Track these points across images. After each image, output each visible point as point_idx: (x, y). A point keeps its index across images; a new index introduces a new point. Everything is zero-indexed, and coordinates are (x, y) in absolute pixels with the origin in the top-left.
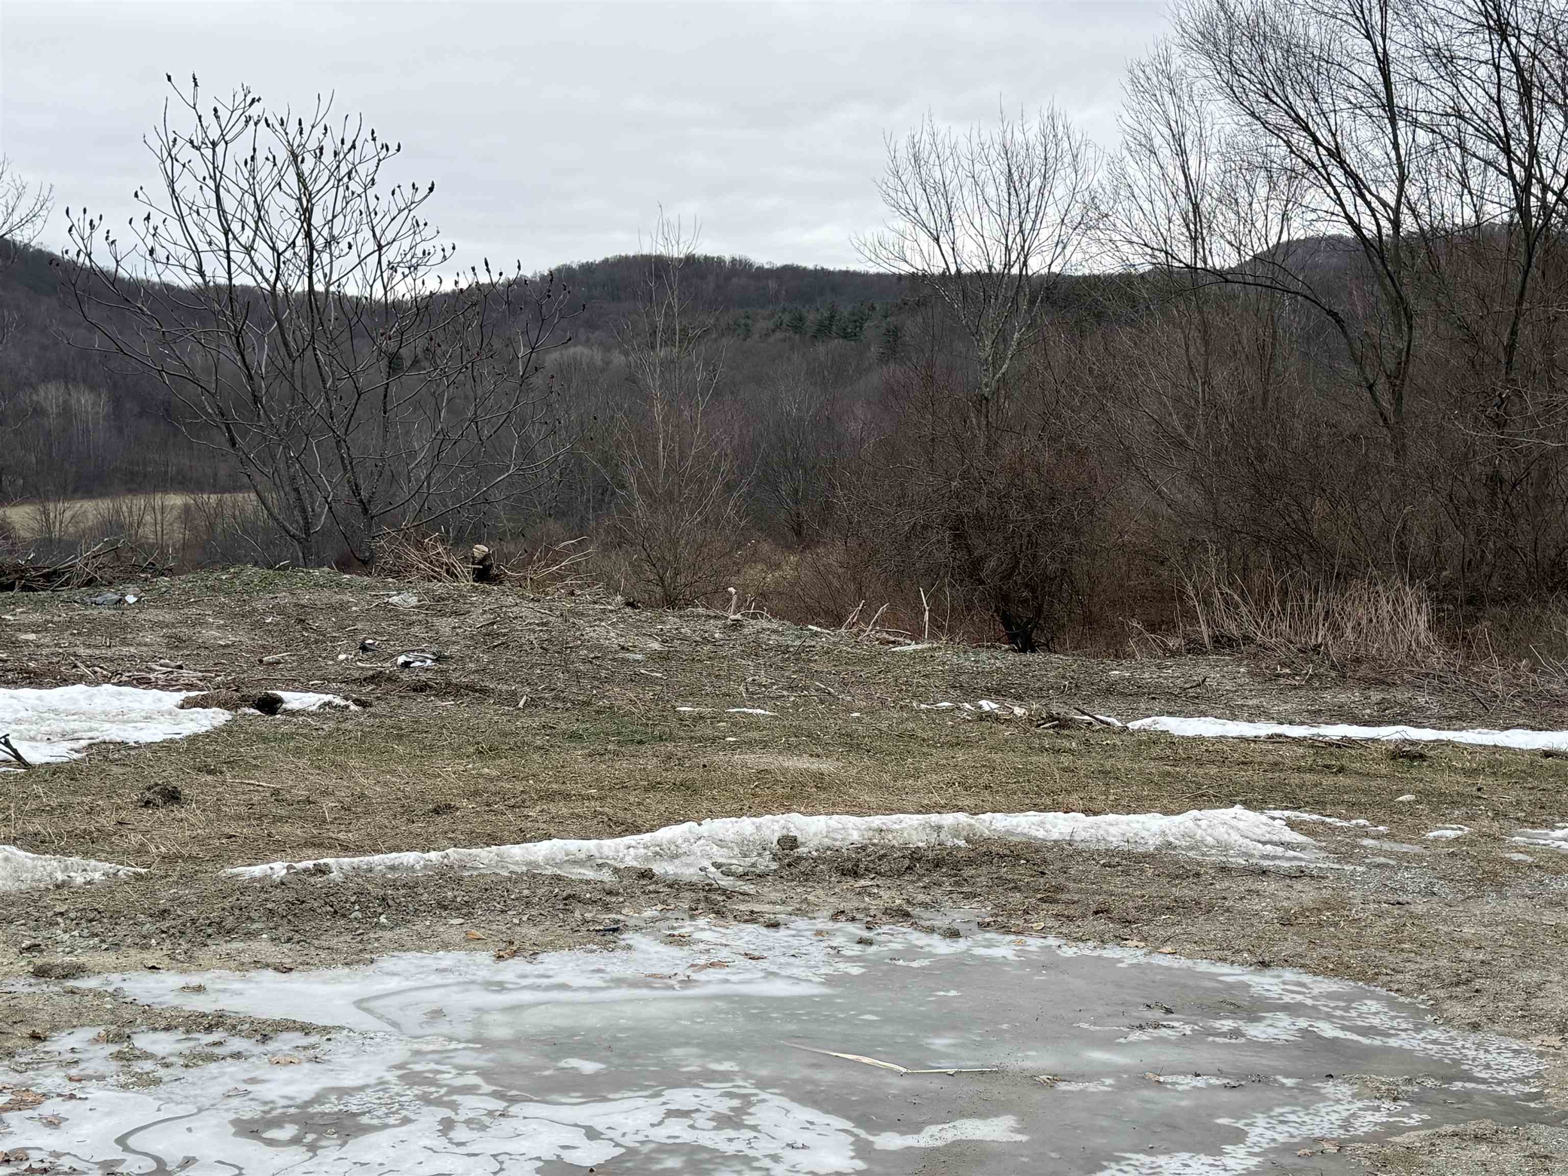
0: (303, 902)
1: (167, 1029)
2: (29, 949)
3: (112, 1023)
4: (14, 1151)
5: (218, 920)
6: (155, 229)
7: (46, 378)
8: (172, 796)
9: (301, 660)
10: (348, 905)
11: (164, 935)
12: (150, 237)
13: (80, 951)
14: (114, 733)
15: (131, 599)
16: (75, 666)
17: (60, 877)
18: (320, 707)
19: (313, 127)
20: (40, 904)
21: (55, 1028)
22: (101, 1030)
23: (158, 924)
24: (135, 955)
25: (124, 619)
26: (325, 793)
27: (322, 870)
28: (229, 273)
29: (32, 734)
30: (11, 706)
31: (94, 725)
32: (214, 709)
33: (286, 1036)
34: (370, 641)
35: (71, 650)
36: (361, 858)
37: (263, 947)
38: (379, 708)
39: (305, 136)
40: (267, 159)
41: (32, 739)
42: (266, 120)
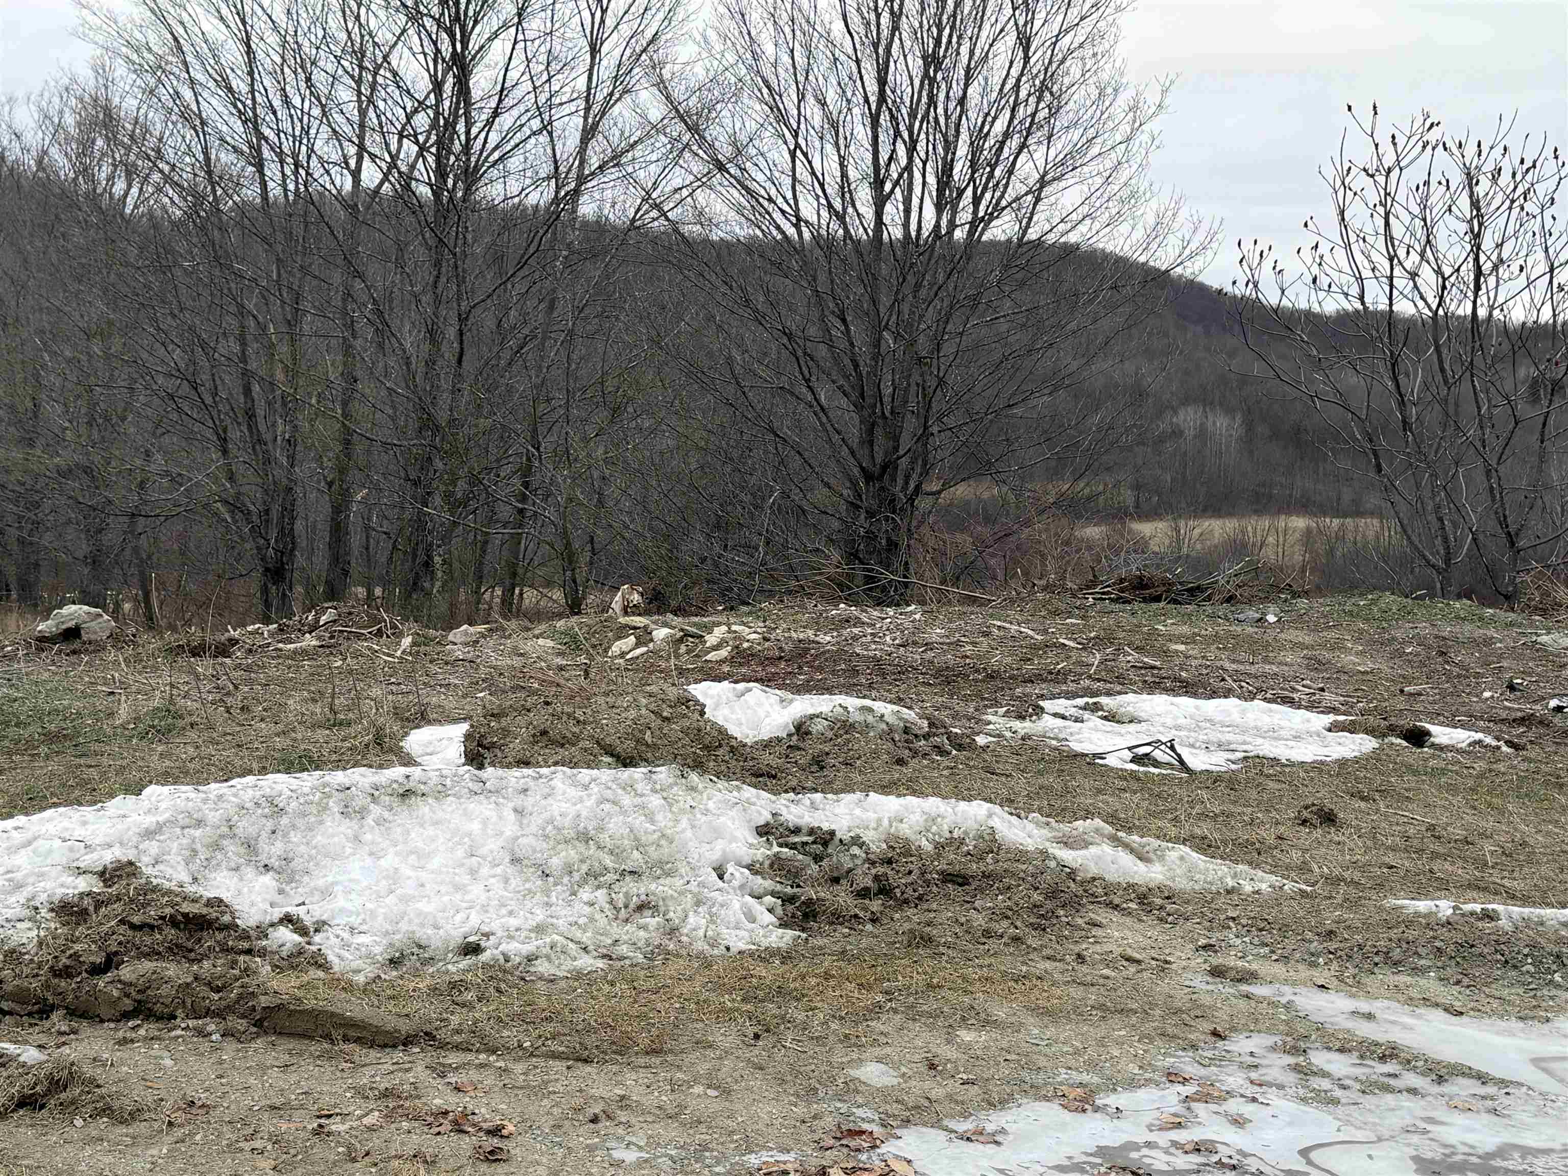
0: (1472, 946)
1: (1341, 1050)
2: (1204, 947)
3: (1287, 1035)
4: (1205, 1142)
5: (1385, 950)
6: (1321, 257)
7: (1186, 401)
8: (1329, 818)
9: (1443, 695)
10: (1520, 957)
11: (1331, 956)
12: (1316, 266)
13: (1251, 957)
14: (1268, 749)
15: (1271, 618)
16: (1223, 680)
17: (1230, 883)
18: (1470, 745)
19: (1492, 148)
20: (1213, 906)
21: (1233, 1029)
22: (1277, 1039)
23: (1325, 945)
24: (1304, 972)
25: (1266, 637)
26: (1483, 835)
27: (1489, 916)
28: (1391, 299)
29: (1191, 741)
30: (1171, 712)
31: (1249, 739)
32: (1361, 735)
33: (1461, 1081)
34: (1519, 681)
35: (1219, 664)
36: (1532, 910)
37: (1430, 984)
38: (1533, 752)
39: (1483, 158)
40: (1440, 183)
41: (1192, 746)
42: (1444, 144)
